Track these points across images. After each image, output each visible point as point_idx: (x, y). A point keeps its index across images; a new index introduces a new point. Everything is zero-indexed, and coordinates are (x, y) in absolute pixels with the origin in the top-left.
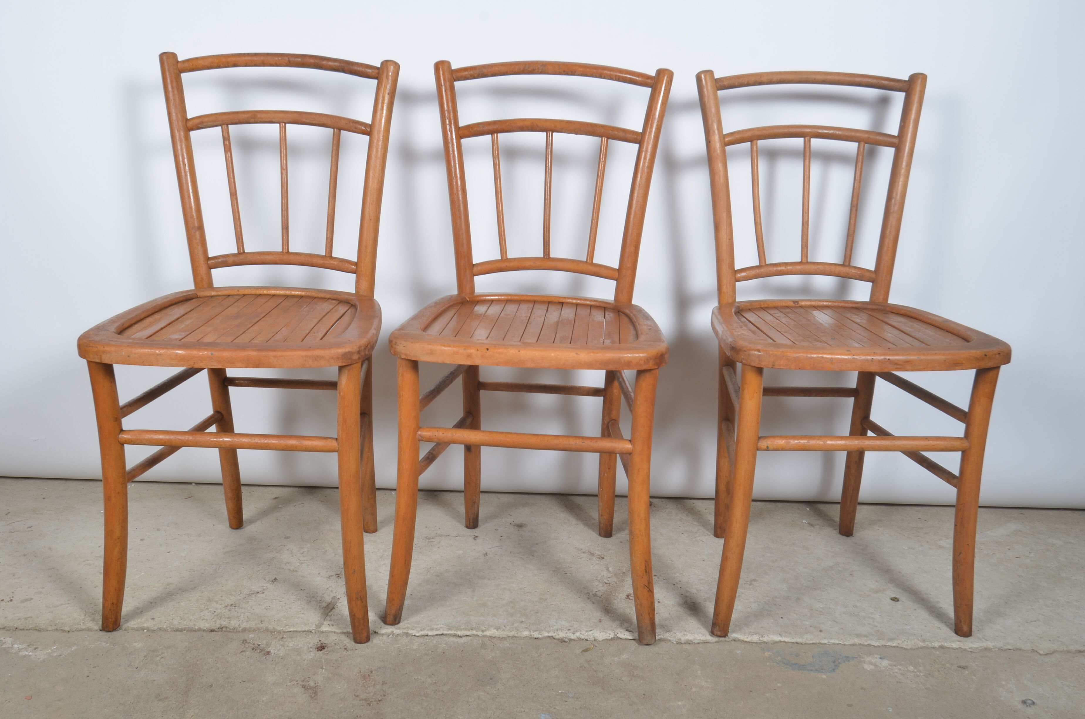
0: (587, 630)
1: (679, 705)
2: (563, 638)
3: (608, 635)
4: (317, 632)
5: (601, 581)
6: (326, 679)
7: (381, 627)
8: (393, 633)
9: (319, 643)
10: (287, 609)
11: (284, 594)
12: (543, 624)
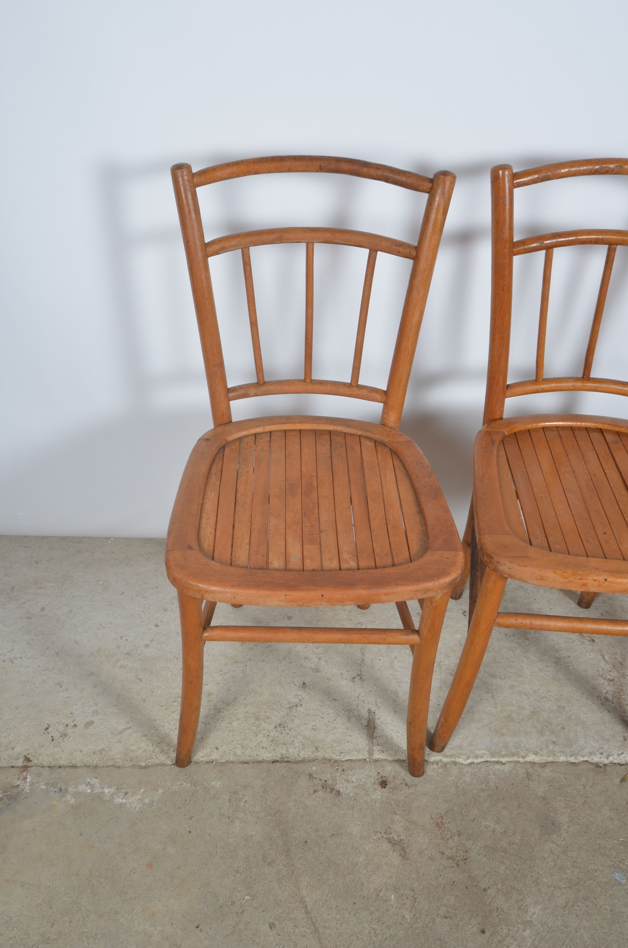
0: (618, 753)
2: (598, 763)
4: (371, 761)
5: (604, 677)
6: (405, 829)
7: (428, 754)
8: (441, 761)
9: (379, 777)
10: (333, 730)
11: (321, 706)
12: (575, 746)
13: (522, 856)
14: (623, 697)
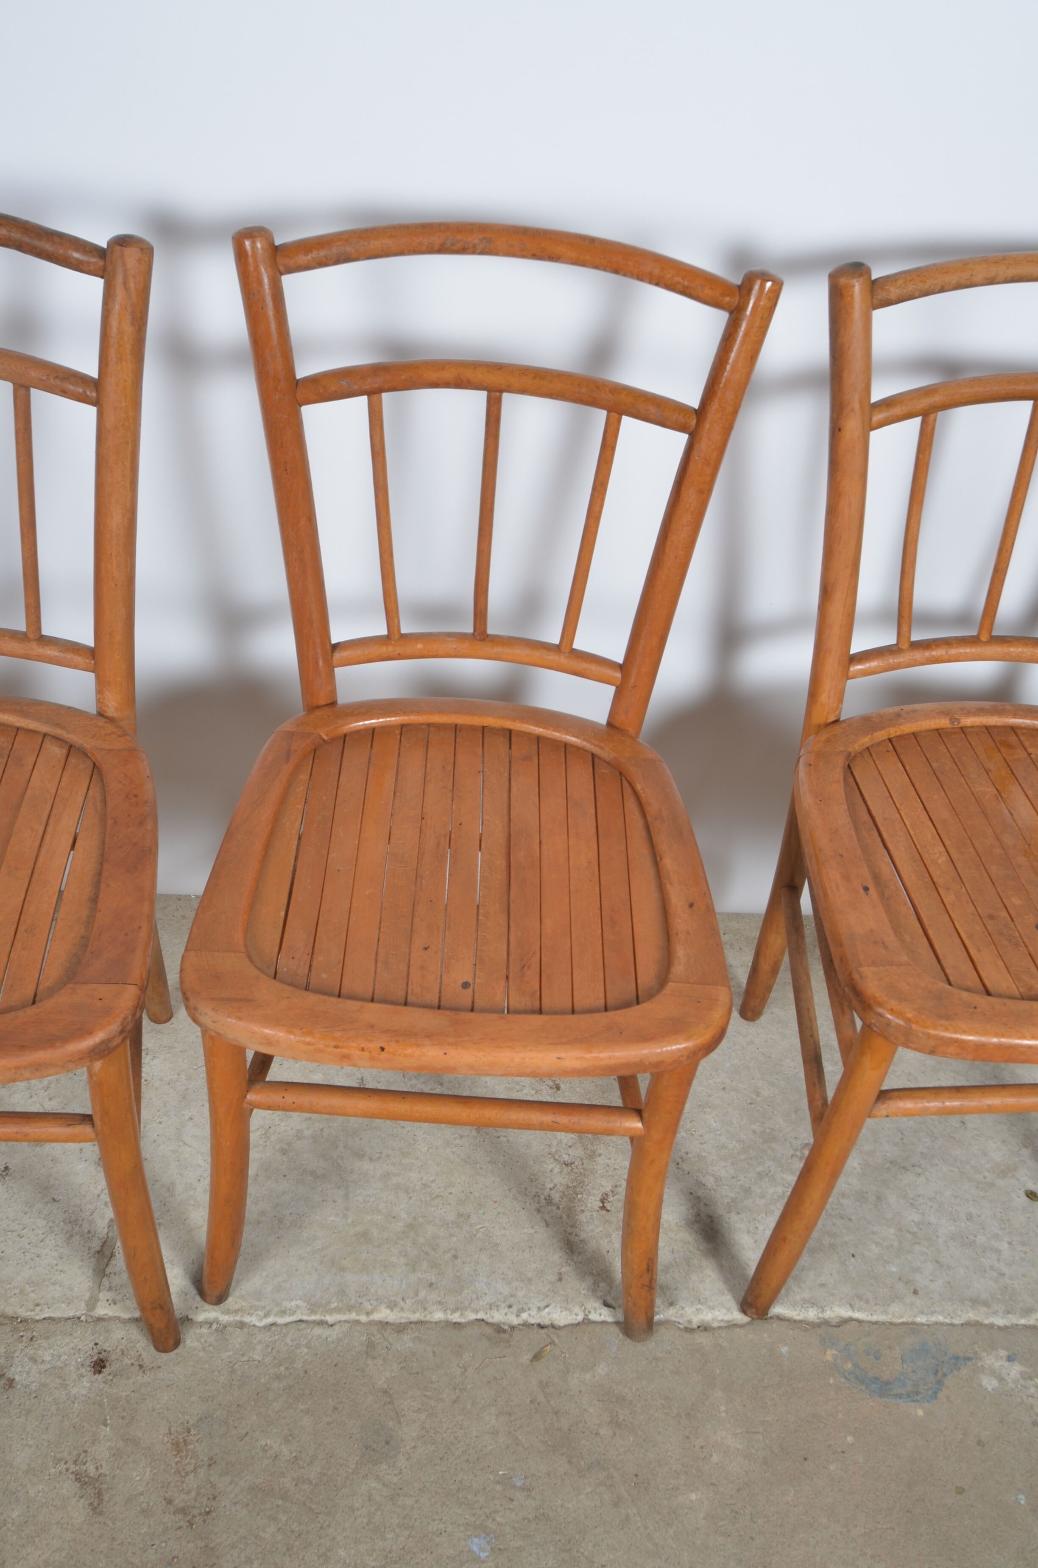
0: (539, 1305)
1: (692, 1502)
2: (502, 1323)
3: (575, 1317)
4: (89, 1320)
5: (557, 1158)
6: (114, 1455)
7: (197, 1308)
8: (217, 1321)
9: (96, 1351)
10: (32, 1259)
11: (25, 1214)
12: (466, 1291)
13: (314, 1506)
14: (579, 1196)
